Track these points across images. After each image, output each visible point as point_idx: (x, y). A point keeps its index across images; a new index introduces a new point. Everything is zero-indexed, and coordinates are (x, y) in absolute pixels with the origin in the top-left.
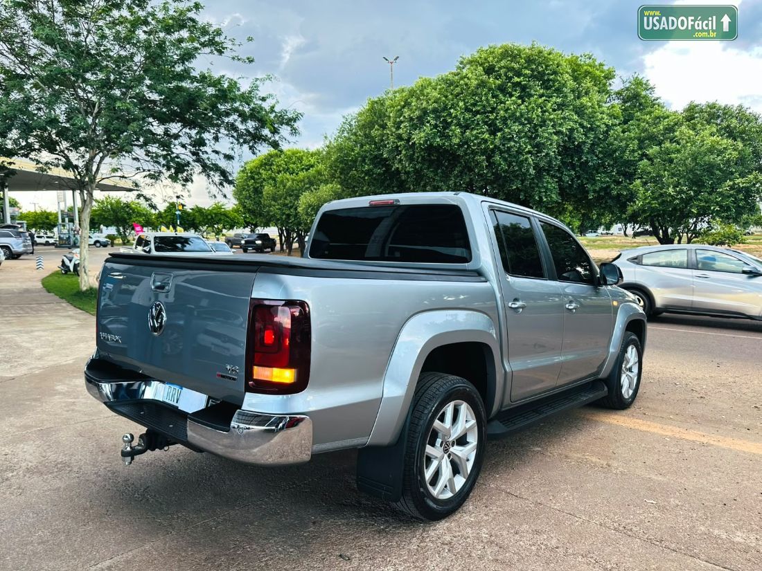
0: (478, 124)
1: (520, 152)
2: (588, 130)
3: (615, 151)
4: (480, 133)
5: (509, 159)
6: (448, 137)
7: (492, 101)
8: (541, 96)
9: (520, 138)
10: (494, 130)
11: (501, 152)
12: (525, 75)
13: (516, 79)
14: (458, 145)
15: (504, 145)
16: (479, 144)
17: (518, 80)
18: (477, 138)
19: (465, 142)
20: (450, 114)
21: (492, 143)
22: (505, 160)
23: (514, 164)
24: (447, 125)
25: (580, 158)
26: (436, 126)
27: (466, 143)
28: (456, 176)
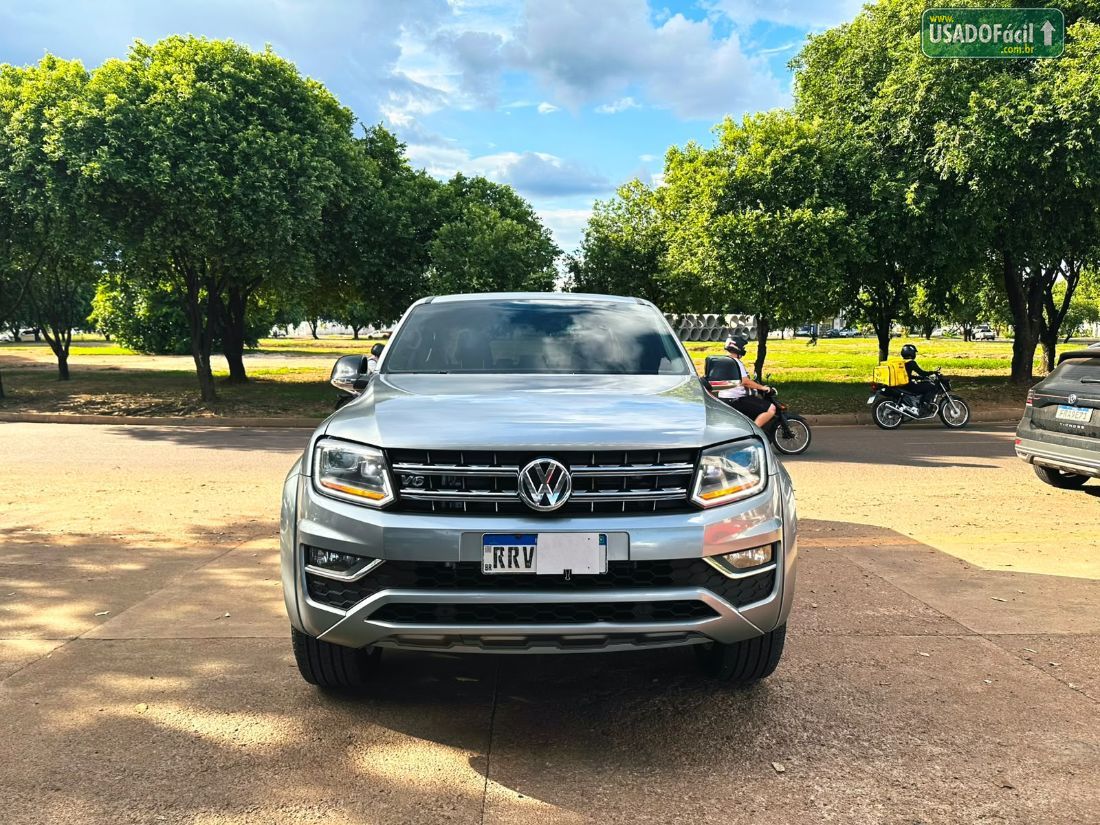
0: (199, 157)
1: (271, 210)
2: (355, 190)
3: (384, 224)
4: (204, 172)
5: (254, 219)
6: (146, 171)
7: (223, 126)
8: (292, 131)
9: (273, 188)
10: (228, 171)
11: (242, 207)
12: (265, 95)
13: (252, 99)
14: (168, 186)
15: (245, 195)
16: (205, 191)
17: (255, 101)
18: (201, 179)
19: (179, 182)
20: (148, 135)
21: (228, 190)
22: (248, 218)
23: (262, 226)
24: (142, 150)
25: (342, 228)
26: (119, 152)
27: (182, 184)
28: (153, 236)
